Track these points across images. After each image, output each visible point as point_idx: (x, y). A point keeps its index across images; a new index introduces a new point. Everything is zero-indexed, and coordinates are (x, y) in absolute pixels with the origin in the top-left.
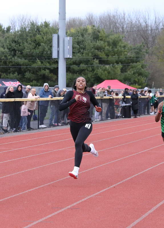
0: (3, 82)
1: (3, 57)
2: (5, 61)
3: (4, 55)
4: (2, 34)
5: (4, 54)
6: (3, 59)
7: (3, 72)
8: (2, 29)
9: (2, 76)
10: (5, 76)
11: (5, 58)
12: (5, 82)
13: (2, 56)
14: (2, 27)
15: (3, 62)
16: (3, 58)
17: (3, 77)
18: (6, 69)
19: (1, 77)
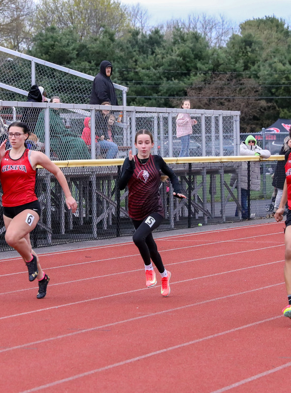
0: (282, 124)
1: (284, 79)
2: (287, 87)
3: (285, 76)
4: (285, 38)
5: (285, 74)
6: (284, 83)
7: (283, 108)
8: (284, 28)
9: (280, 114)
10: (286, 113)
11: (286, 82)
12: (286, 125)
13: (282, 79)
14: (284, 25)
15: (283, 88)
16: (283, 81)
17: (283, 115)
18: (288, 100)
19: (280, 116)
